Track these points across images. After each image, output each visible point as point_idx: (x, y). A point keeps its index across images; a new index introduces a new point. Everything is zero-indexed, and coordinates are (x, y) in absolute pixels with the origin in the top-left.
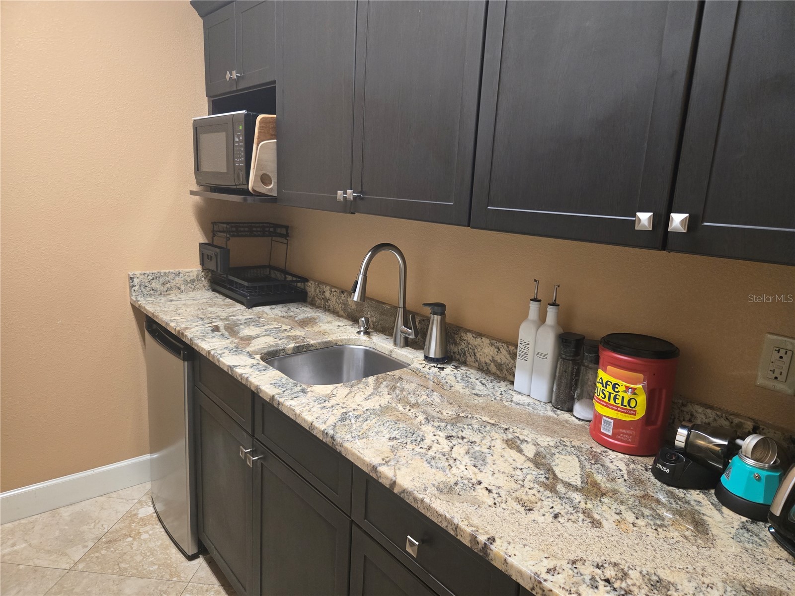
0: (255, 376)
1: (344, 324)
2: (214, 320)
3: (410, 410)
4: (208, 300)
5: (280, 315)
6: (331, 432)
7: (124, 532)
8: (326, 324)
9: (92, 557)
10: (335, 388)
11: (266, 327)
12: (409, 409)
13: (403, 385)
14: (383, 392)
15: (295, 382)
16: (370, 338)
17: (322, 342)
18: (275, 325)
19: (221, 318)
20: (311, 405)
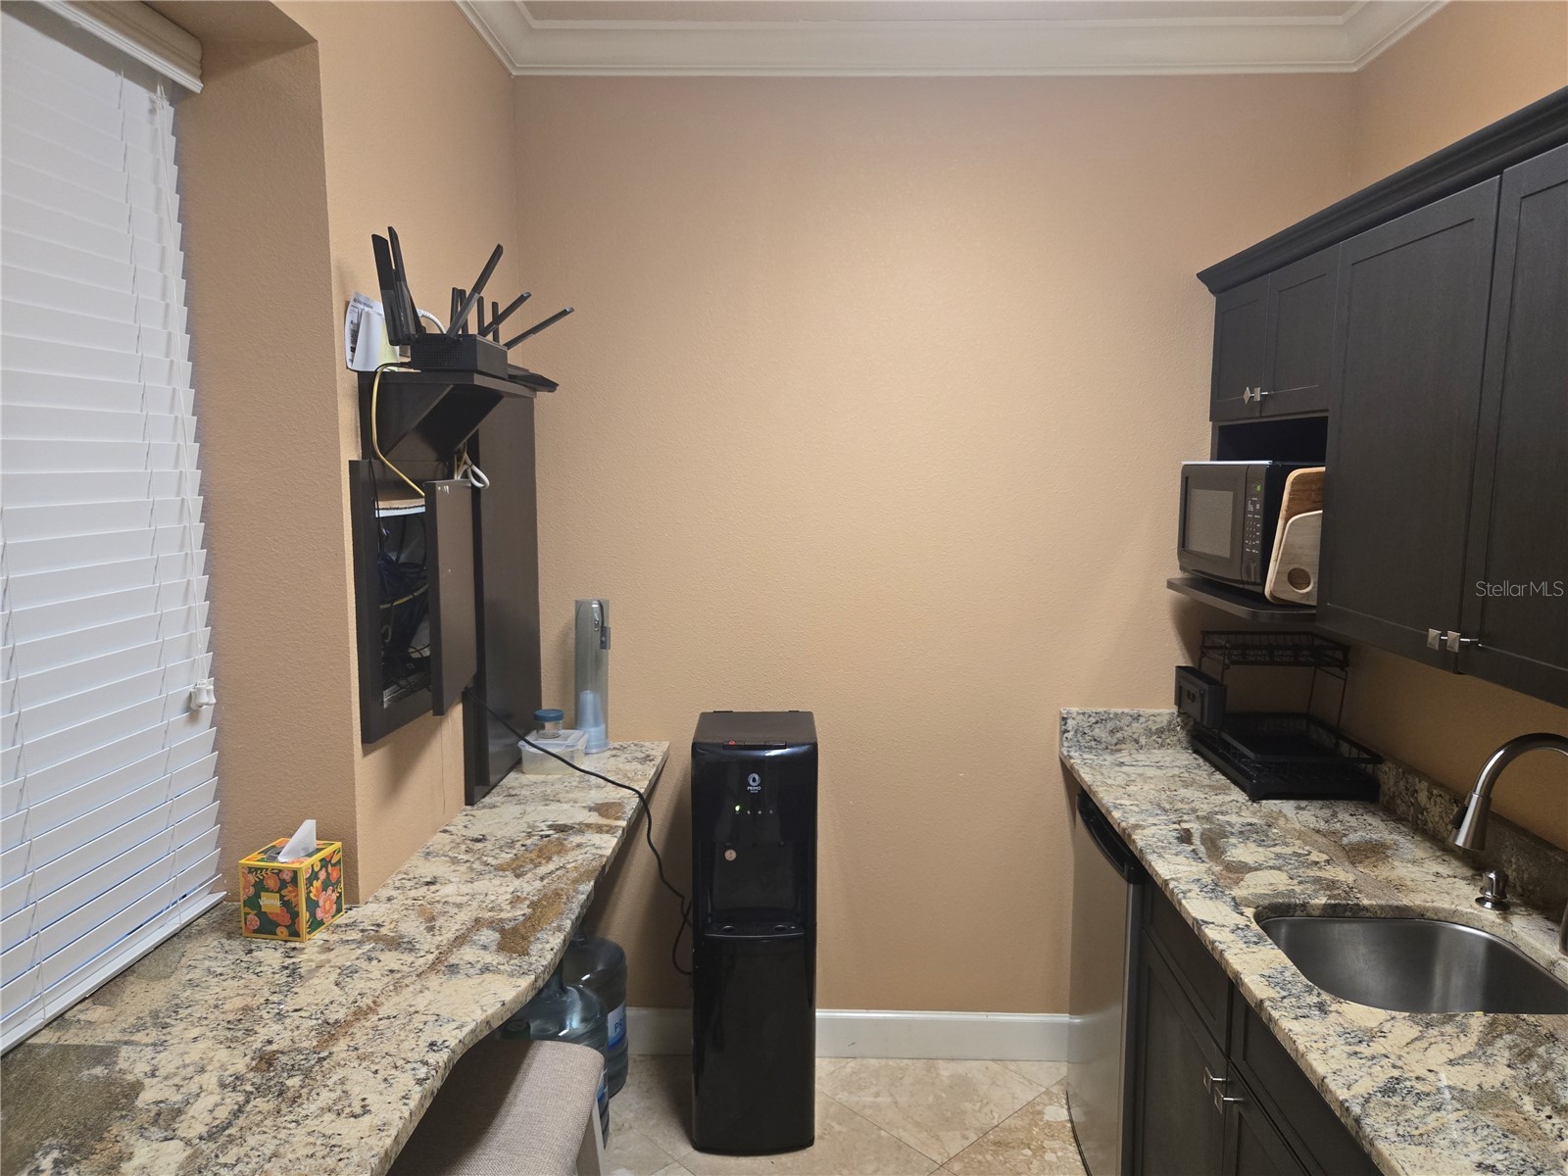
0: (1237, 951)
1: (1451, 873)
2: (1185, 818)
3: (1550, 1117)
4: (1182, 770)
5: (1311, 826)
6: (1357, 1110)
7: (1022, 1135)
8: (1409, 865)
9: (973, 1160)
10: (1389, 1018)
11: (1277, 849)
12: (1548, 1114)
13: (1554, 1056)
14: (1498, 1058)
15: (1310, 983)
16: (1505, 919)
17: (1390, 906)
18: (1297, 847)
19: (1199, 814)
20: (1331, 1041)
